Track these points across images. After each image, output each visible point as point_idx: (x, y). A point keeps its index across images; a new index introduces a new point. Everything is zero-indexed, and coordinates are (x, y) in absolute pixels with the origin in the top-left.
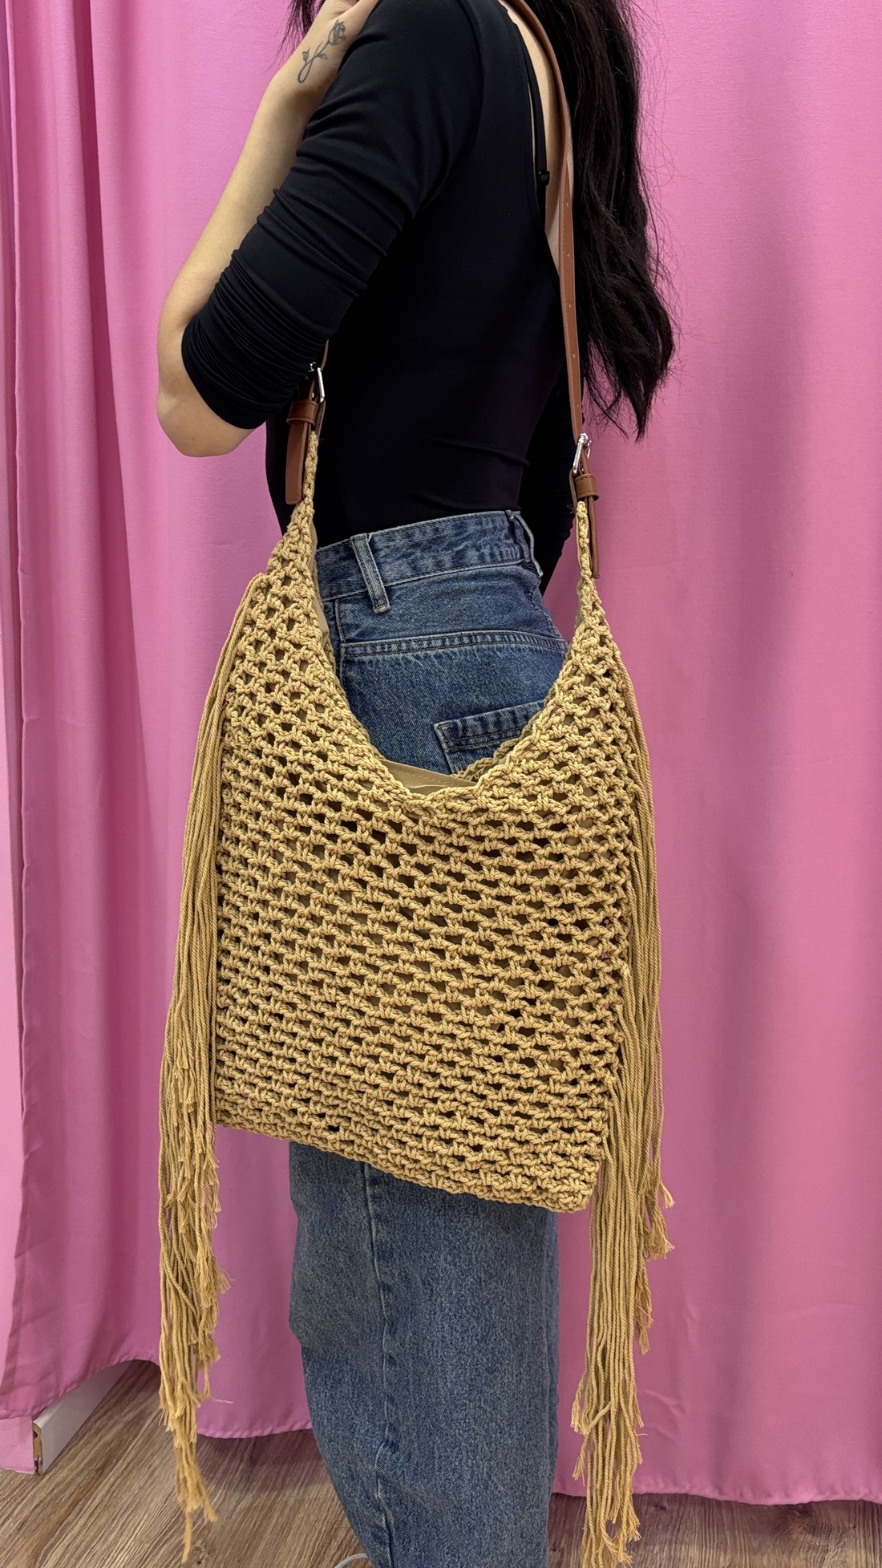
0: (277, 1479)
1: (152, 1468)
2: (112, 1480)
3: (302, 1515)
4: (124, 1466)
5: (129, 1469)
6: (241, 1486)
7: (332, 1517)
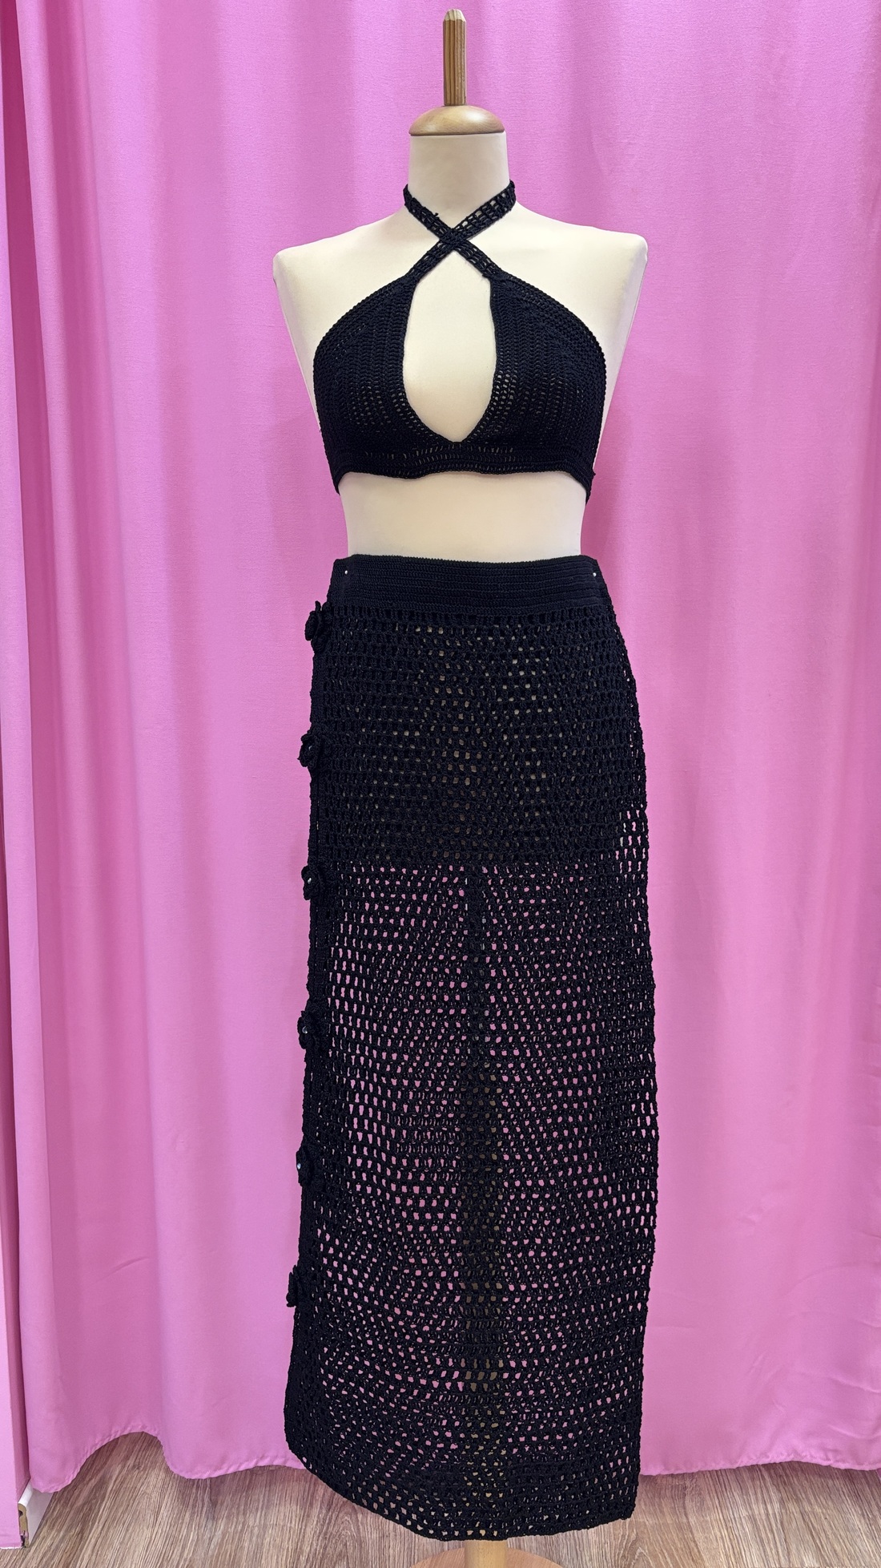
0: (238, 1514)
1: (126, 1525)
2: (93, 1541)
3: (268, 1539)
4: (100, 1527)
5: (105, 1529)
6: (209, 1526)
7: (295, 1537)
